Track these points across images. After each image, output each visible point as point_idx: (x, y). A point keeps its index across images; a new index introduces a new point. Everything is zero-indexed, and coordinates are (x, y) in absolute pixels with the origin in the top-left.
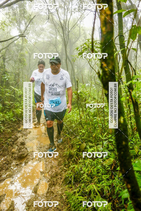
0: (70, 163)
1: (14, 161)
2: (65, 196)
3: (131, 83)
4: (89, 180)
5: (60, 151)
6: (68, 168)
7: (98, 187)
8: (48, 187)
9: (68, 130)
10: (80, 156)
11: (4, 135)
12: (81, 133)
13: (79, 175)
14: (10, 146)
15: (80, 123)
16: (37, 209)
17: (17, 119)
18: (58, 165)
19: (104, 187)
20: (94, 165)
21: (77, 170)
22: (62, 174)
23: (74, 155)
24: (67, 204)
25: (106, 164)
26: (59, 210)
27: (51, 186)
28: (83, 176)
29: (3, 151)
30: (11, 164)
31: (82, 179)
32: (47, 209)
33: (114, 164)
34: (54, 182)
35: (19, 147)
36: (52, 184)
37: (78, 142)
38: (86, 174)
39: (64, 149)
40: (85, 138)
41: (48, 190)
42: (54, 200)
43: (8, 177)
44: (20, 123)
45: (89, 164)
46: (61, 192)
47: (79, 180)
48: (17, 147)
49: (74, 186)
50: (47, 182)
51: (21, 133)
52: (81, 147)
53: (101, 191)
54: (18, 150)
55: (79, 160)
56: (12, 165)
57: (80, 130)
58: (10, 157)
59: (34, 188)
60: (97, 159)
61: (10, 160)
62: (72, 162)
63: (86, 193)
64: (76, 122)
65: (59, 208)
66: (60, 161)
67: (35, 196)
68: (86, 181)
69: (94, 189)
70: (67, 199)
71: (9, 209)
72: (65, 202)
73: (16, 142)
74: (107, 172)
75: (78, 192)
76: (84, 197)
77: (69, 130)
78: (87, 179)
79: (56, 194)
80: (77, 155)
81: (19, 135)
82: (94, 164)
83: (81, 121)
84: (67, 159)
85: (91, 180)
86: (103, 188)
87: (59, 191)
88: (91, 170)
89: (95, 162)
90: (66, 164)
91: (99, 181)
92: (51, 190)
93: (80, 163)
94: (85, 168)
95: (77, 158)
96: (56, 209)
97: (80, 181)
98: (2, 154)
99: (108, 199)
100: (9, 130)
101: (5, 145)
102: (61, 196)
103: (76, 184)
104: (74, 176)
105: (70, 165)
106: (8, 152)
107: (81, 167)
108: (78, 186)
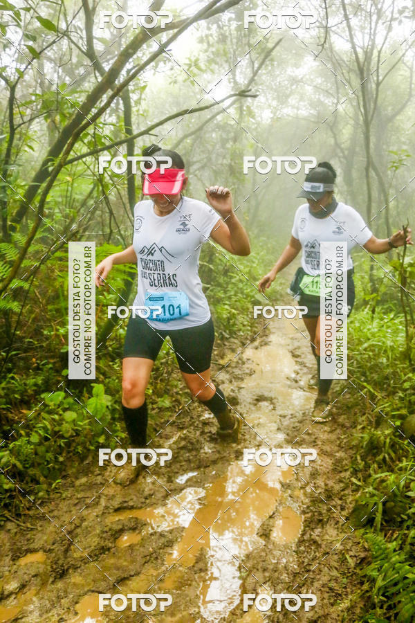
0: (370, 467)
2: (355, 559)
5: (338, 431)
6: (364, 481)
8: (302, 528)
9: (364, 374)
10: (403, 450)
13: (401, 504)
15: (406, 356)
16: (269, 580)
18: (334, 470)
21: (396, 490)
23: (384, 446)
24: (361, 583)
26: (337, 593)
27: (309, 524)
28: (410, 508)
31: (409, 517)
32: (301, 585)
34: (320, 514)
36: (315, 520)
37: (398, 410)
39: (351, 426)
41: (303, 535)
42: (319, 563)
43: (192, 484)
44: (225, 345)
46: (342, 544)
47: (399, 520)
49: (383, 534)
50: (301, 514)
51: (227, 372)
52: (406, 425)
55: (398, 462)
57: (406, 374)
58: (198, 433)
59: (263, 525)
61: (198, 441)
62: (376, 465)
65: (336, 588)
66: (339, 461)
67: (265, 546)
70: (361, 569)
71: (193, 566)
72: (352, 575)
77: (368, 374)
79: (328, 550)
80: (393, 446)
81: (222, 376)
83: (410, 348)
84: (361, 457)
87: (335, 542)
90: (357, 469)
92: (312, 537)
93: (401, 469)
95: (393, 455)
96: (328, 590)
97: (403, 521)
98: (176, 424)
101: (183, 400)
102: (341, 556)
103: (389, 530)
104: (384, 504)
105: (371, 472)
106: (190, 420)
107: (408, 481)
108: (395, 536)
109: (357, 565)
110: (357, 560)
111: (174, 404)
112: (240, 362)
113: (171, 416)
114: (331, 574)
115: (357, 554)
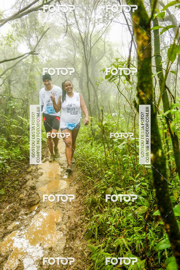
0: (93, 212)
1: (23, 209)
2: (87, 253)
3: (170, 113)
4: (117, 233)
5: (80, 197)
6: (91, 218)
7: (129, 241)
8: (65, 242)
9: (89, 171)
10: (105, 203)
11: (10, 177)
12: (107, 175)
13: (105, 227)
14: (17, 191)
15: (106, 163)
17: (25, 157)
19: (136, 241)
20: (123, 215)
21: (102, 221)
22: (82, 226)
23: (98, 203)
24: (90, 263)
25: (138, 213)
26: (80, 269)
27: (68, 240)
28: (109, 228)
29: (9, 197)
30: (18, 213)
31: (108, 232)
33: (148, 213)
34: (73, 235)
35: (28, 192)
37: (103, 186)
38: (113, 226)
39: (85, 195)
40: (112, 181)
43: (16, 229)
45: (117, 213)
46: (82, 247)
47: (105, 233)
48: (25, 192)
49: (99, 240)
51: (31, 175)
52: (107, 193)
53: (132, 247)
54: (27, 196)
55: (104, 209)
56: (20, 214)
57: (106, 171)
58: (18, 204)
60: (126, 208)
61: (18, 208)
62: (95, 211)
63: (114, 248)
64: (99, 161)
65: (80, 267)
68: (113, 234)
69: (124, 244)
70: (90, 257)
72: (87, 260)
73: (24, 186)
74: (139, 223)
75: (103, 248)
76: (111, 254)
78: (114, 232)
79: (76, 251)
80: (102, 202)
81: (28, 177)
82: (123, 213)
83: (106, 160)
84: (89, 208)
85: (119, 233)
86: (135, 243)
87: (79, 247)
88: (119, 221)
89: (125, 211)
90: (87, 213)
91: (130, 235)
92: (70, 246)
93: (105, 212)
94: (112, 218)
95: (102, 206)
96: (76, 268)
97: (106, 234)
98: (8, 201)
99: (140, 256)
100: (16, 171)
101: (11, 189)
102: (82, 253)
103: (101, 238)
104: (98, 228)
105: (93, 214)
106: (14, 199)
107: (107, 217)
108: (103, 240)
109: (88, 255)
110: (88, 253)
111: (6, 192)
112: (36, 169)
113: (5, 198)
114: (78, 261)
115: (88, 251)
